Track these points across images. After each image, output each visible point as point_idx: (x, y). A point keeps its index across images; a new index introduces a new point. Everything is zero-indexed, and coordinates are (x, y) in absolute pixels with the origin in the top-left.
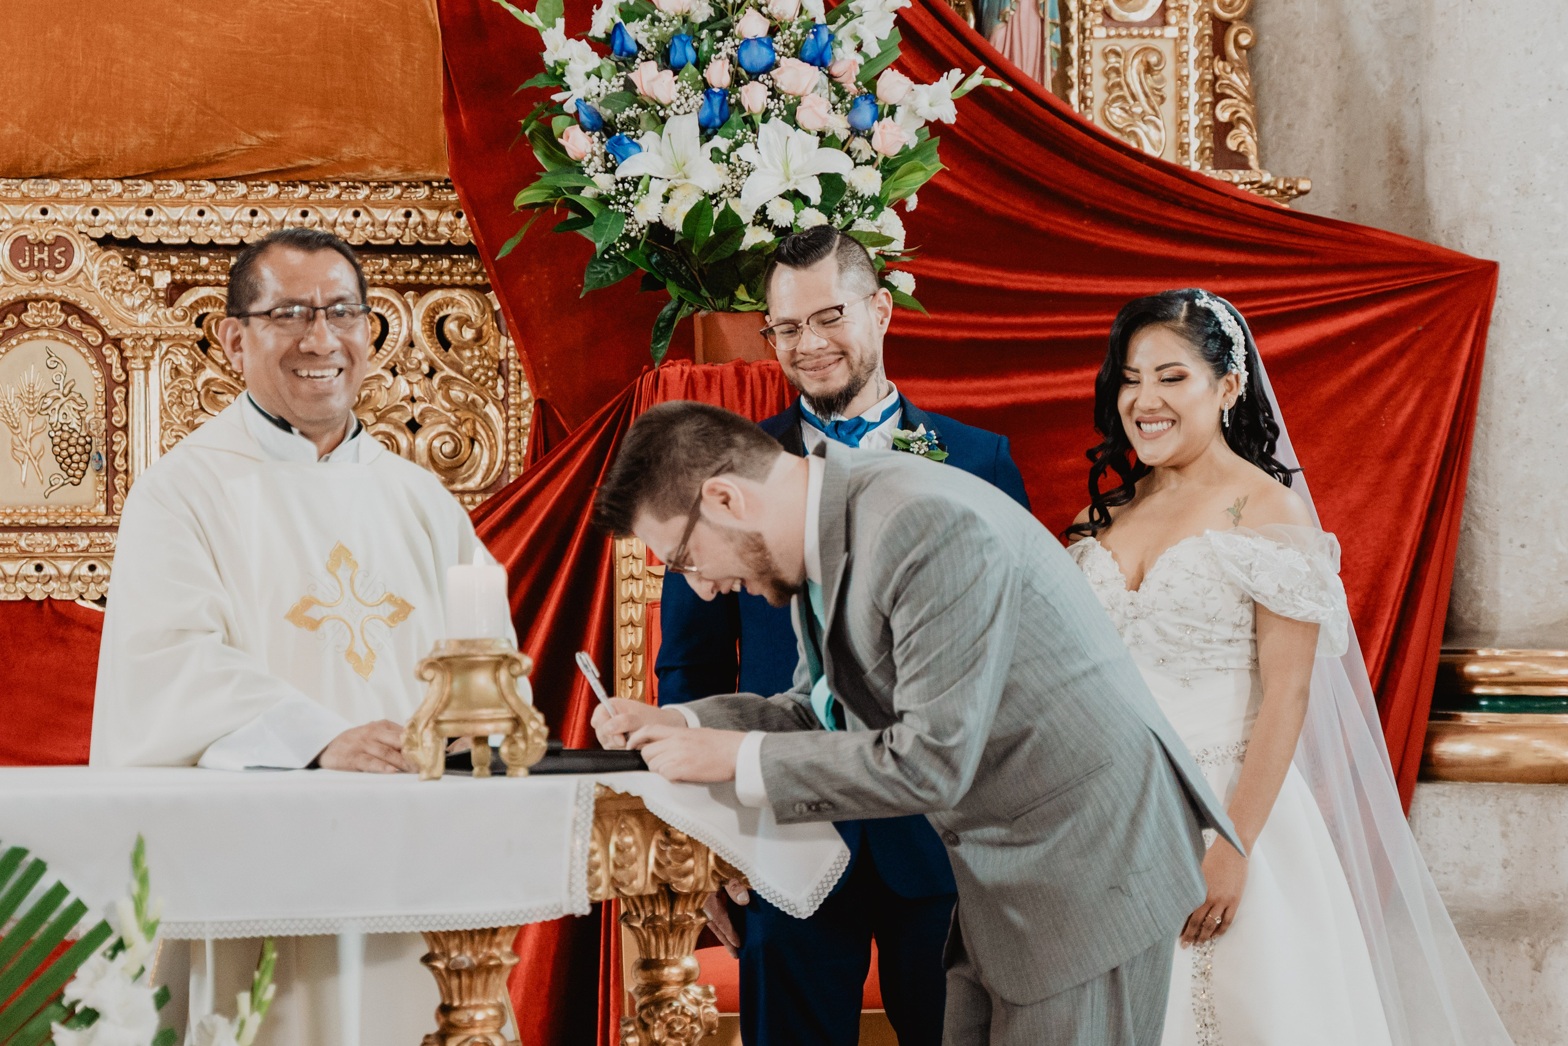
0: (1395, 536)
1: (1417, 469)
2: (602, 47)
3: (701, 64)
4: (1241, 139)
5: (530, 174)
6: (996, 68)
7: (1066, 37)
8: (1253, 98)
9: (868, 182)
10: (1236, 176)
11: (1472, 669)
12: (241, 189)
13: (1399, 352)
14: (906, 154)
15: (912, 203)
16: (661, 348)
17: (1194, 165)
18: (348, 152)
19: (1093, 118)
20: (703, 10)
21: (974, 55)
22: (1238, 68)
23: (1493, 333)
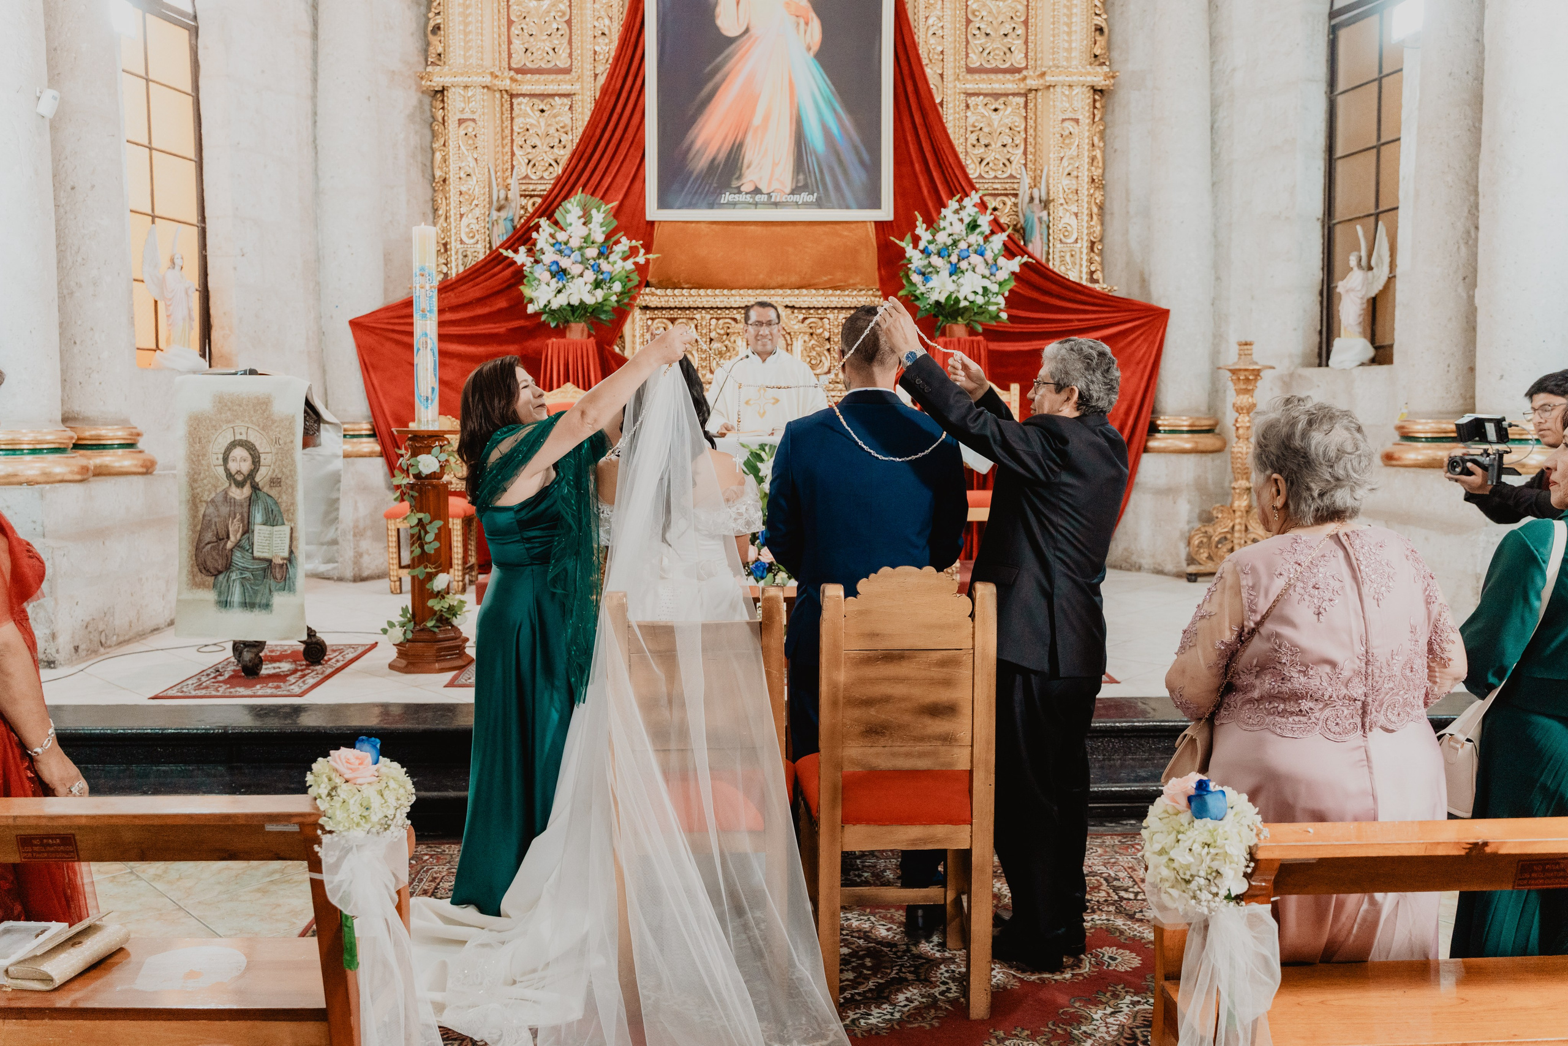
0: (1139, 386)
1: (1145, 367)
2: (922, 252)
3: (949, 256)
4: (1098, 276)
5: (902, 287)
6: (1030, 256)
7: (1049, 247)
8: (1102, 264)
9: (995, 288)
10: (1096, 286)
11: (1159, 422)
12: (822, 292)
13: (1141, 334)
14: (1005, 281)
15: (1007, 294)
16: (938, 334)
17: (1084, 283)
18: (851, 281)
19: (1056, 270)
20: (949, 242)
21: (1024, 252)
22: (1098, 255)
23: (1168, 329)
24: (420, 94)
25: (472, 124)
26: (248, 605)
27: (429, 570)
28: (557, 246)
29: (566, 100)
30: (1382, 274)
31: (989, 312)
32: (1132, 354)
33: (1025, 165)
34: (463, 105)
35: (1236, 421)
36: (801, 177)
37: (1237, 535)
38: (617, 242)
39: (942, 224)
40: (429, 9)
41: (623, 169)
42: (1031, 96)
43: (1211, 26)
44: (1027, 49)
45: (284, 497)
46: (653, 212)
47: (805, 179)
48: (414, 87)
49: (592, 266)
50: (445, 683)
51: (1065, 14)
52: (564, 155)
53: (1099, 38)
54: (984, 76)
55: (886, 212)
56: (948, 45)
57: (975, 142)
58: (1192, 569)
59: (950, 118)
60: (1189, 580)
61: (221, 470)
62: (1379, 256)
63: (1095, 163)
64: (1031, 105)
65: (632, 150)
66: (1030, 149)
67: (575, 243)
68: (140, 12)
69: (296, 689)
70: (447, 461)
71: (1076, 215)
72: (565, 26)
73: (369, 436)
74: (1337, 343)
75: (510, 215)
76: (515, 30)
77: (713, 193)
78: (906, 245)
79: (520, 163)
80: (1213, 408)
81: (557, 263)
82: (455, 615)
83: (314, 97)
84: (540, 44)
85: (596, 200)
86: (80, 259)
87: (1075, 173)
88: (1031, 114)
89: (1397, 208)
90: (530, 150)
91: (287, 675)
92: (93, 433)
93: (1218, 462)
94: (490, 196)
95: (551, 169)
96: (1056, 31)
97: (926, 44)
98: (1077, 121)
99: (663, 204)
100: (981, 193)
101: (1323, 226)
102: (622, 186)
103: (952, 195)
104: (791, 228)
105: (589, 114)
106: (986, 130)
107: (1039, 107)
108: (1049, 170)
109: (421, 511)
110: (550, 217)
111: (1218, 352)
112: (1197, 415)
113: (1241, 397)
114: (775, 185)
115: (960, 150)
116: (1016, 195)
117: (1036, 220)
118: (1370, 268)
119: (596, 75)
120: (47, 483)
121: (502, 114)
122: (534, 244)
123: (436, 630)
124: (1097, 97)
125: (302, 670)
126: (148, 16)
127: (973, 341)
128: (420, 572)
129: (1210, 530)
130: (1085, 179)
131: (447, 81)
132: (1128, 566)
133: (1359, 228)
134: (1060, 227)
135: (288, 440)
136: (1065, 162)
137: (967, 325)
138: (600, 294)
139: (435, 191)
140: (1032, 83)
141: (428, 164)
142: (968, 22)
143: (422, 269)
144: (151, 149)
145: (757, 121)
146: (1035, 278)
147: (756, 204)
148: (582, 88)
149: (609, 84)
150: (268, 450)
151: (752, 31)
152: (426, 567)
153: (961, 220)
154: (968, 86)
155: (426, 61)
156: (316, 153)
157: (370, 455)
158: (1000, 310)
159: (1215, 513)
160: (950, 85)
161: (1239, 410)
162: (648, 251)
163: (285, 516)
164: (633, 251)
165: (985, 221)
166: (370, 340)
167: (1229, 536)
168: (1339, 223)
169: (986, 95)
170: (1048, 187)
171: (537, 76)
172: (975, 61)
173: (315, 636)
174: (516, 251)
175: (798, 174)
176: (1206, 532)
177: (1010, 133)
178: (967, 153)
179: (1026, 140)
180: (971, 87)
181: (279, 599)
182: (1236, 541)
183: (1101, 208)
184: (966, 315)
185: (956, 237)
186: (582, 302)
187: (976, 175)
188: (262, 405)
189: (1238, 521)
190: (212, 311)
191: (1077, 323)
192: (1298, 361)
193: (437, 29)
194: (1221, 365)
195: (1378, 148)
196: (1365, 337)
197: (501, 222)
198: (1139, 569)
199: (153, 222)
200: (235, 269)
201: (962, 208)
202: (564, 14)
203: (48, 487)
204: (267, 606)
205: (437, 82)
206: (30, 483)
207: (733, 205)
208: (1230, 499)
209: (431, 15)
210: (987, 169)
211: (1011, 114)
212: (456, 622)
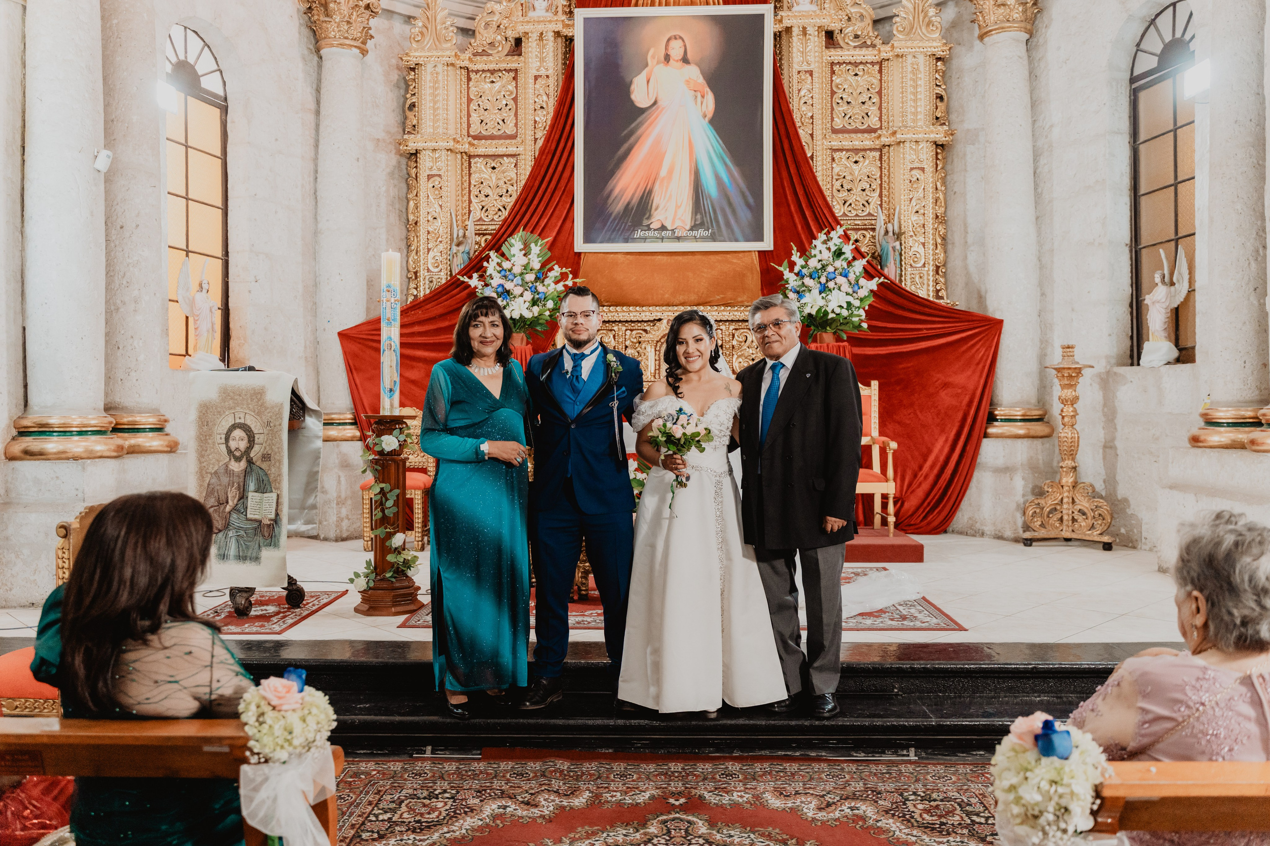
1: (984, 367)
2: (797, 274)
3: (819, 278)
4: (942, 293)
6: (886, 278)
7: (901, 270)
8: (945, 284)
9: (857, 303)
10: (941, 301)
11: (996, 412)
12: (716, 308)
13: (980, 340)
14: (865, 297)
15: (867, 308)
16: (810, 341)
17: (931, 299)
18: (740, 299)
19: (908, 289)
20: (819, 266)
21: (881, 274)
22: (942, 277)
23: (1002, 336)
24: (398, 156)
25: (438, 179)
26: (241, 558)
27: (388, 530)
28: (503, 273)
29: (513, 160)
30: (1182, 288)
31: (852, 323)
32: (973, 356)
33: (881, 205)
34: (431, 164)
35: (1062, 411)
36: (699, 216)
37: (1065, 506)
38: (551, 269)
39: (813, 252)
40: (407, 91)
41: (557, 212)
42: (885, 150)
43: (1032, 91)
44: (881, 113)
45: (273, 470)
46: (580, 245)
47: (702, 218)
48: (394, 151)
49: (530, 288)
50: (399, 624)
51: (911, 86)
52: (510, 201)
53: (939, 104)
54: (846, 135)
55: (768, 244)
56: (817, 111)
57: (840, 188)
58: (1028, 535)
59: (819, 169)
60: (1025, 545)
61: (223, 447)
62: (1180, 274)
63: (938, 203)
64: (885, 158)
65: (563, 197)
66: (885, 192)
67: (517, 270)
68: (183, 95)
69: (277, 628)
70: (405, 441)
71: (924, 244)
72: (512, 102)
73: (351, 424)
74: (1146, 346)
75: (467, 249)
76: (473, 106)
77: (628, 230)
78: (784, 269)
79: (475, 209)
80: (1042, 401)
81: (503, 286)
82: (409, 567)
83: (316, 159)
84: (493, 117)
85: (535, 236)
86: (125, 282)
87: (922, 211)
88: (885, 165)
89: (1194, 234)
90: (484, 198)
91: (272, 616)
92: (130, 419)
93: (1047, 445)
94: (451, 235)
95: (500, 213)
96: (905, 99)
97: (799, 110)
98: (923, 169)
99: (587, 239)
100: (844, 228)
101: (1131, 251)
102: (556, 225)
103: (821, 229)
104: (690, 257)
105: (530, 169)
106: (849, 178)
107: (891, 159)
108: (900, 209)
109: (383, 482)
110: (498, 250)
111: (1045, 355)
112: (1028, 406)
113: (1066, 391)
114: (678, 223)
115: (827, 193)
116: (874, 230)
117: (890, 249)
118: (1172, 284)
119: (536, 140)
120: (89, 458)
121: (462, 171)
122: (485, 272)
123: (393, 580)
124: (939, 151)
125: (283, 612)
126: (190, 99)
127: (839, 347)
128: (381, 532)
129: (1042, 502)
130: (930, 215)
131: (420, 145)
132: (973, 532)
133: (1161, 251)
134: (911, 254)
135: (277, 423)
136: (914, 202)
137: (834, 333)
138: (536, 310)
139: (408, 231)
140: (885, 140)
141: (404, 210)
142: (833, 93)
143: (389, 286)
144: (187, 199)
145: (663, 173)
146: (890, 295)
147: (662, 239)
148: (525, 150)
149: (546, 146)
150: (261, 431)
151: (660, 103)
152: (386, 528)
153: (829, 249)
154: (833, 143)
155: (404, 131)
156: (316, 202)
157: (352, 439)
158: (862, 321)
159: (1046, 489)
160: (819, 143)
161: (1063, 401)
162: (576, 275)
163: (273, 485)
164: (564, 277)
165: (848, 249)
166: (354, 347)
167: (1058, 507)
168: (1144, 247)
169: (848, 150)
170: (900, 222)
171: (489, 142)
172: (839, 123)
173: (295, 584)
174: (470, 277)
175: (696, 215)
176: (1039, 504)
177: (868, 180)
178: (833, 196)
179: (881, 185)
180: (835, 144)
181: (267, 554)
182: (1064, 512)
183: (944, 239)
184: (834, 326)
185: (824, 262)
186: (521, 317)
187: (841, 214)
188: (258, 394)
189: (1066, 494)
190: (231, 326)
191: (925, 331)
192: (1113, 361)
193: (413, 106)
194: (1047, 365)
195: (1175, 185)
196: (1170, 341)
197: (460, 255)
198: (983, 535)
199: (187, 256)
200: (250, 292)
201: (829, 239)
202: (512, 93)
203: (89, 461)
204: (257, 559)
205: (412, 146)
206: (76, 458)
207: (644, 239)
208: (1058, 477)
209: (408, 96)
210: (850, 209)
211: (868, 166)
212: (410, 573)
